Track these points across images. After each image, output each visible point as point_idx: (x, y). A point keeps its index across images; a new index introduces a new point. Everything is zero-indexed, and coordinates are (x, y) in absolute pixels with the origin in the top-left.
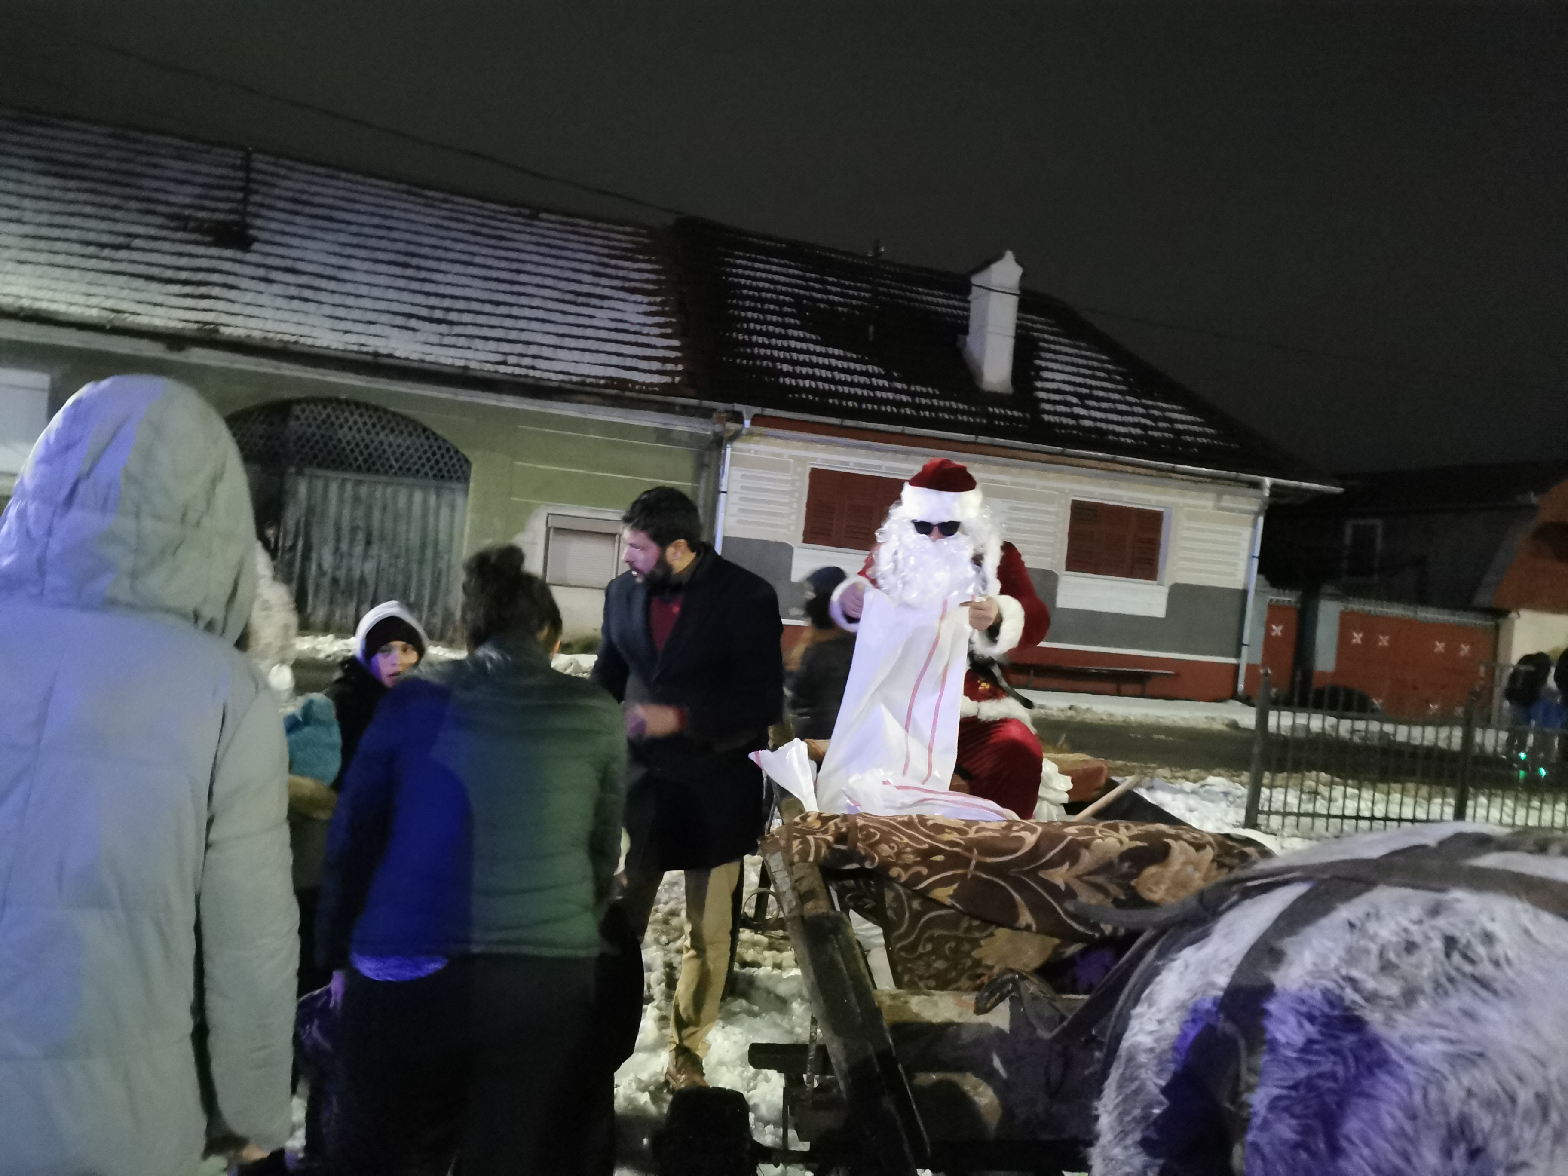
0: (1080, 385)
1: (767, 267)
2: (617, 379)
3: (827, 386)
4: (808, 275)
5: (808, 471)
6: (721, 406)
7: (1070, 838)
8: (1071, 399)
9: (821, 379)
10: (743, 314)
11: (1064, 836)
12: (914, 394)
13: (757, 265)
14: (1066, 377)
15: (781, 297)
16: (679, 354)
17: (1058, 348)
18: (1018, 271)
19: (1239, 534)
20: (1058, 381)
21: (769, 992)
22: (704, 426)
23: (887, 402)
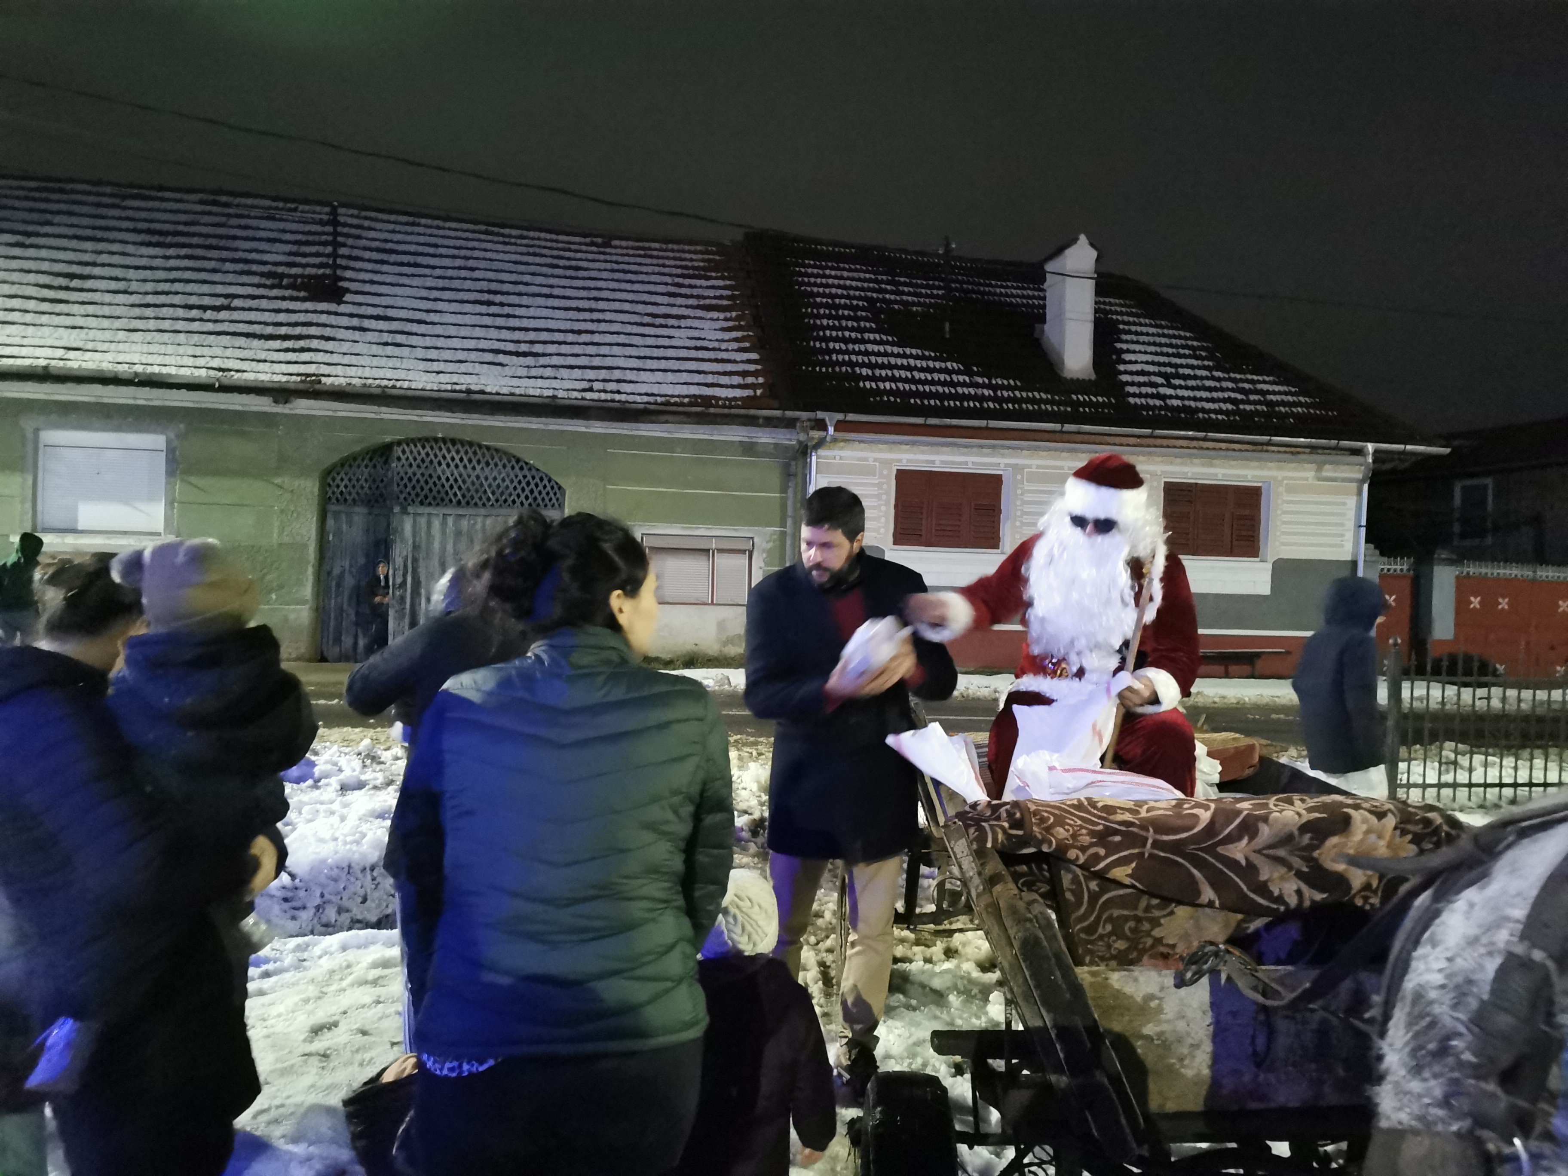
0: (1164, 365)
1: (839, 273)
2: (700, 396)
3: (907, 387)
4: (880, 277)
5: (895, 472)
6: (804, 415)
7: (1246, 812)
8: (1154, 379)
9: (900, 379)
10: (818, 322)
11: (1239, 812)
12: (995, 388)
13: (828, 272)
14: (1149, 358)
15: (855, 302)
16: (759, 367)
17: (1139, 329)
18: (1094, 254)
19: (1344, 504)
20: (1142, 362)
21: (923, 986)
22: (788, 437)
23: (969, 397)
